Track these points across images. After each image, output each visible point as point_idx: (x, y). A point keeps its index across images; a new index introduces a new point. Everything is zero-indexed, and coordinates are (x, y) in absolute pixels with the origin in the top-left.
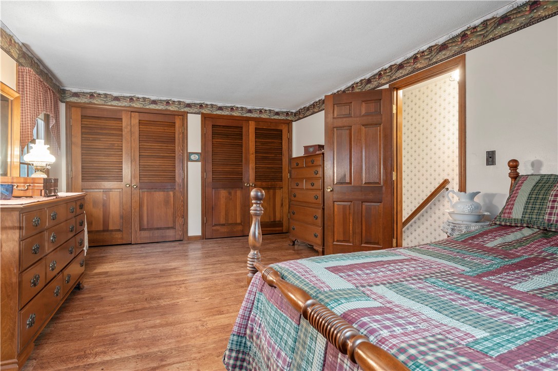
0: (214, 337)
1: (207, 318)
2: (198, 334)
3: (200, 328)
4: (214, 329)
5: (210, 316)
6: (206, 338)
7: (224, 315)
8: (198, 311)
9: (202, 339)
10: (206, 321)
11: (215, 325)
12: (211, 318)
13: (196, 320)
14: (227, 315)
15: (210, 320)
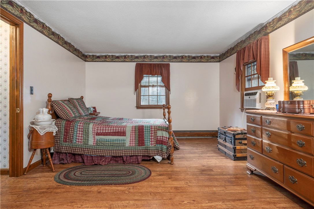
0: (181, 177)
1: (185, 186)
2: (189, 179)
3: (188, 182)
4: (181, 180)
5: (183, 187)
6: (185, 177)
7: (175, 186)
8: (191, 192)
9: (187, 177)
10: (185, 185)
11: (180, 182)
12: (183, 186)
13: (191, 186)
14: (173, 186)
15: (183, 185)
